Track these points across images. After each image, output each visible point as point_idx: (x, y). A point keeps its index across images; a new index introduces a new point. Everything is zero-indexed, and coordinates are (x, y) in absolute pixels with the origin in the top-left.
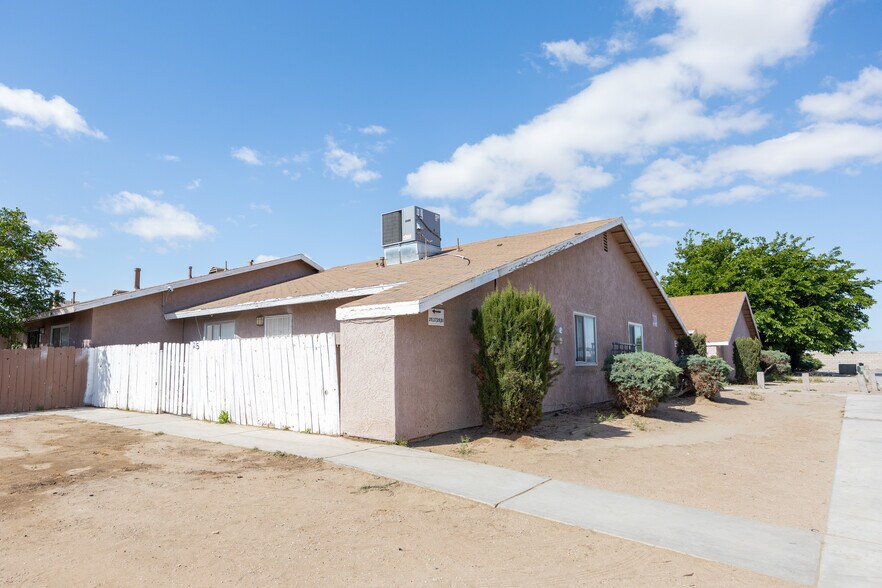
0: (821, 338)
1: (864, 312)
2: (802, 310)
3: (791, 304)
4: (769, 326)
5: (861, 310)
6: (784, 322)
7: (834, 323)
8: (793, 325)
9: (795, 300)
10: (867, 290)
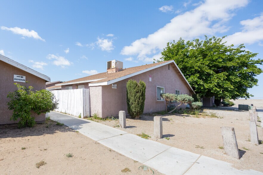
0: (226, 90)
1: (255, 78)
2: (216, 75)
3: (211, 72)
4: (196, 82)
5: (254, 77)
6: (206, 81)
7: (236, 82)
8: (211, 83)
9: (213, 70)
10: (258, 66)
